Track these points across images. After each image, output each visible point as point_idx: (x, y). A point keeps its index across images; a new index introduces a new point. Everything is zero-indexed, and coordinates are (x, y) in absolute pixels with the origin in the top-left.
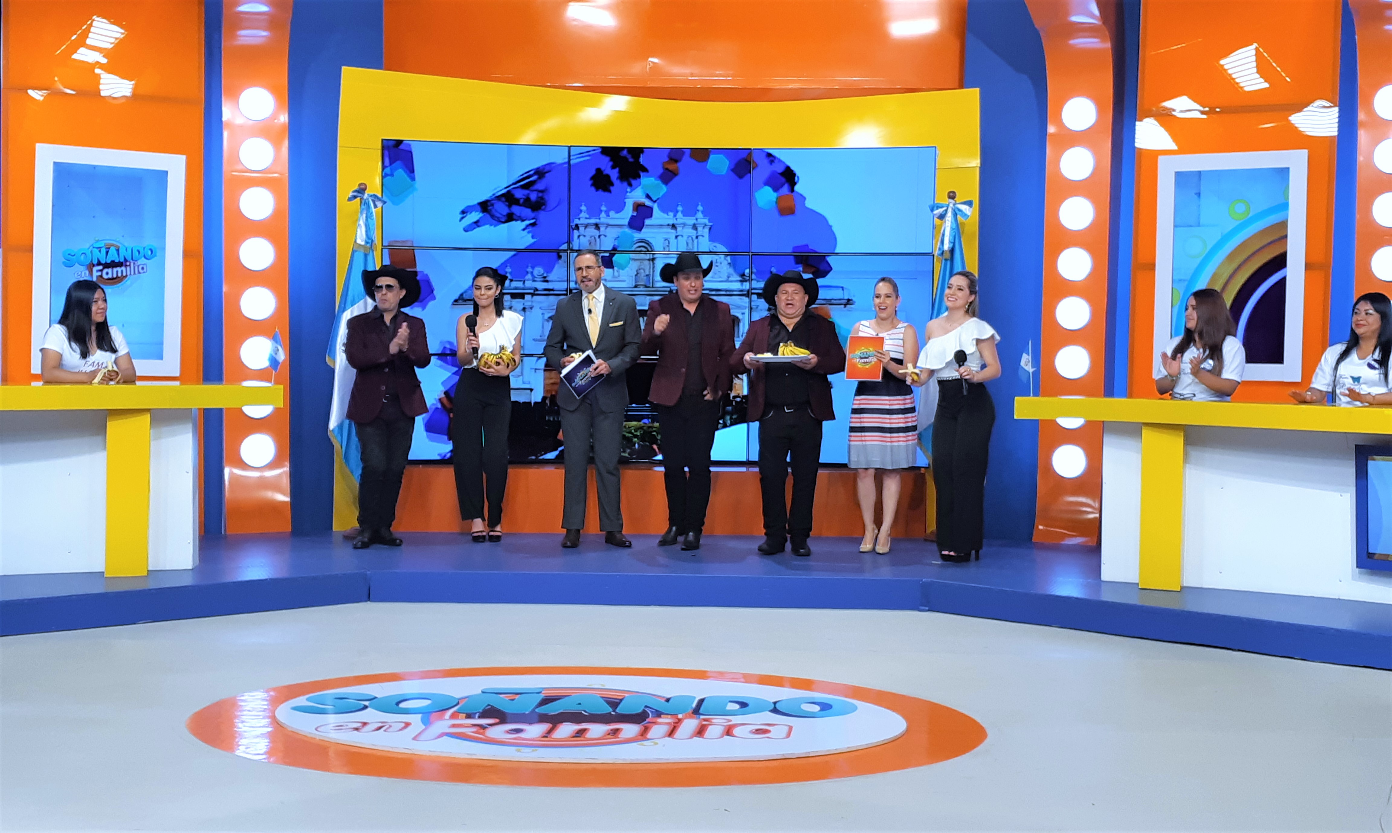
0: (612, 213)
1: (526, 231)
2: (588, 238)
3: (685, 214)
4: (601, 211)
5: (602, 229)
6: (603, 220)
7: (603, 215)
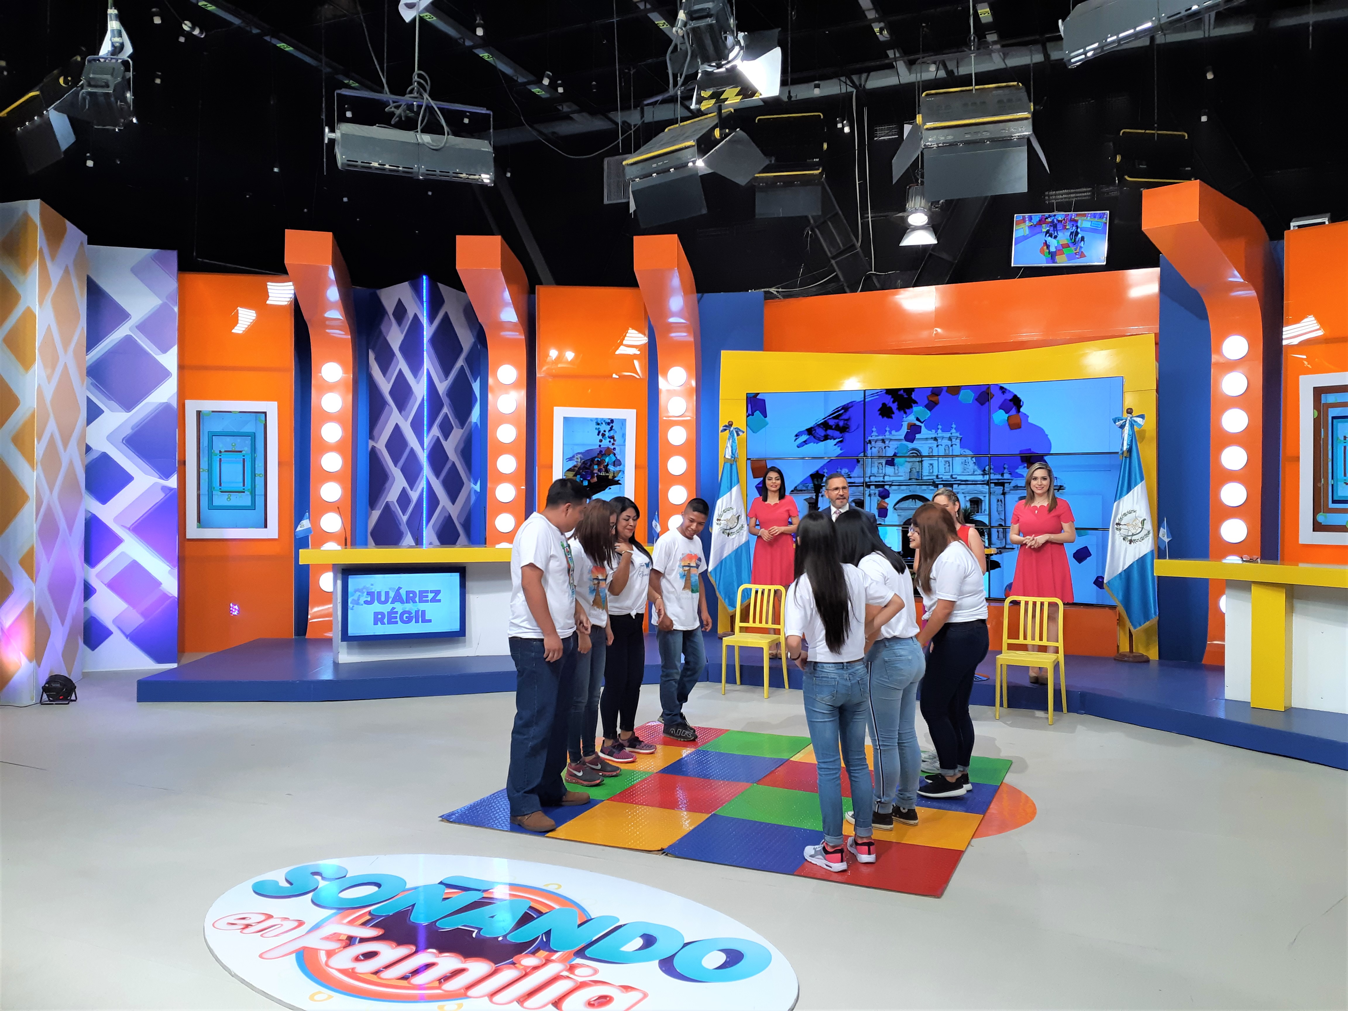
0: (893, 432)
1: (836, 446)
2: (877, 449)
3: (943, 431)
4: (886, 431)
5: (887, 442)
6: (887, 437)
7: (887, 433)
